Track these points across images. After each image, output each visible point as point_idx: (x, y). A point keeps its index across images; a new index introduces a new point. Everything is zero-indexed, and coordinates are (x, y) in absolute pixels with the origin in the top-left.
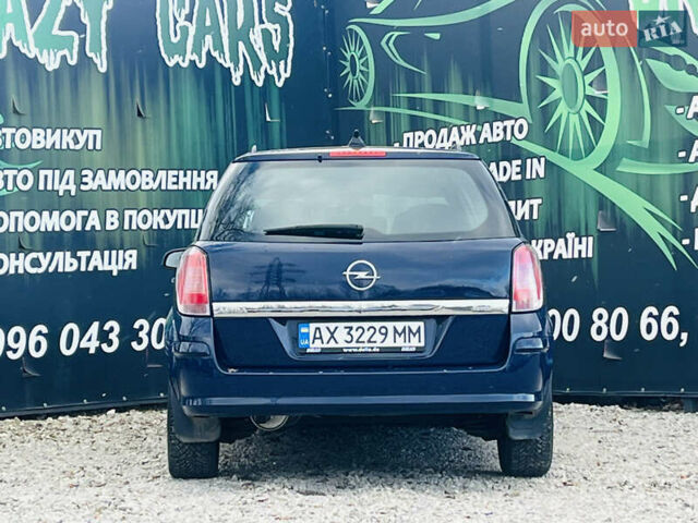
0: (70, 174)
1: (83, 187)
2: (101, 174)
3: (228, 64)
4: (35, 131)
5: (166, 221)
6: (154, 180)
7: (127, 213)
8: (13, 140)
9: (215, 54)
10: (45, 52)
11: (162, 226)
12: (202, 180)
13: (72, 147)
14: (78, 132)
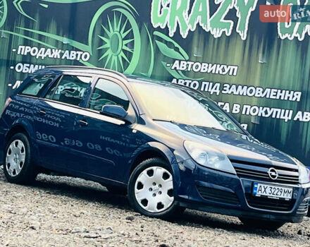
0: (218, 85)
1: (223, 92)
2: (234, 87)
4: (203, 64)
5: (266, 113)
6: (263, 92)
7: (245, 106)
8: (192, 67)
10: (215, 29)
11: (264, 115)
12: (291, 96)
13: (221, 73)
14: (225, 66)
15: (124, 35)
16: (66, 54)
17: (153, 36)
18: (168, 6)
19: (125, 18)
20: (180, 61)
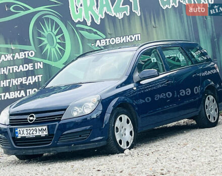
4: (117, 38)
8: (109, 42)
9: (182, 2)
10: (118, 14)
13: (130, 41)
14: (132, 36)
15: (55, 33)
16: (17, 56)
17: (77, 29)
18: (81, 5)
19: (53, 21)
20: (100, 40)
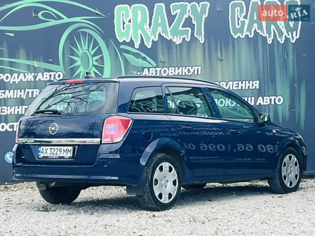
3: (266, 35)
4: (170, 68)
6: (226, 86)
8: (160, 73)
9: (259, 31)
10: (175, 37)
12: (251, 85)
13: (187, 73)
14: (190, 68)
15: (93, 52)
16: (40, 76)
17: (120, 50)
18: (130, 21)
19: (91, 37)
20: (149, 69)
